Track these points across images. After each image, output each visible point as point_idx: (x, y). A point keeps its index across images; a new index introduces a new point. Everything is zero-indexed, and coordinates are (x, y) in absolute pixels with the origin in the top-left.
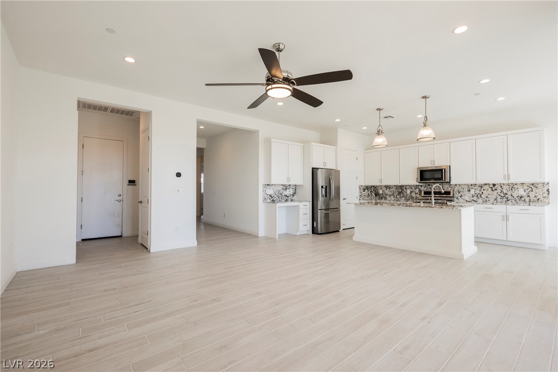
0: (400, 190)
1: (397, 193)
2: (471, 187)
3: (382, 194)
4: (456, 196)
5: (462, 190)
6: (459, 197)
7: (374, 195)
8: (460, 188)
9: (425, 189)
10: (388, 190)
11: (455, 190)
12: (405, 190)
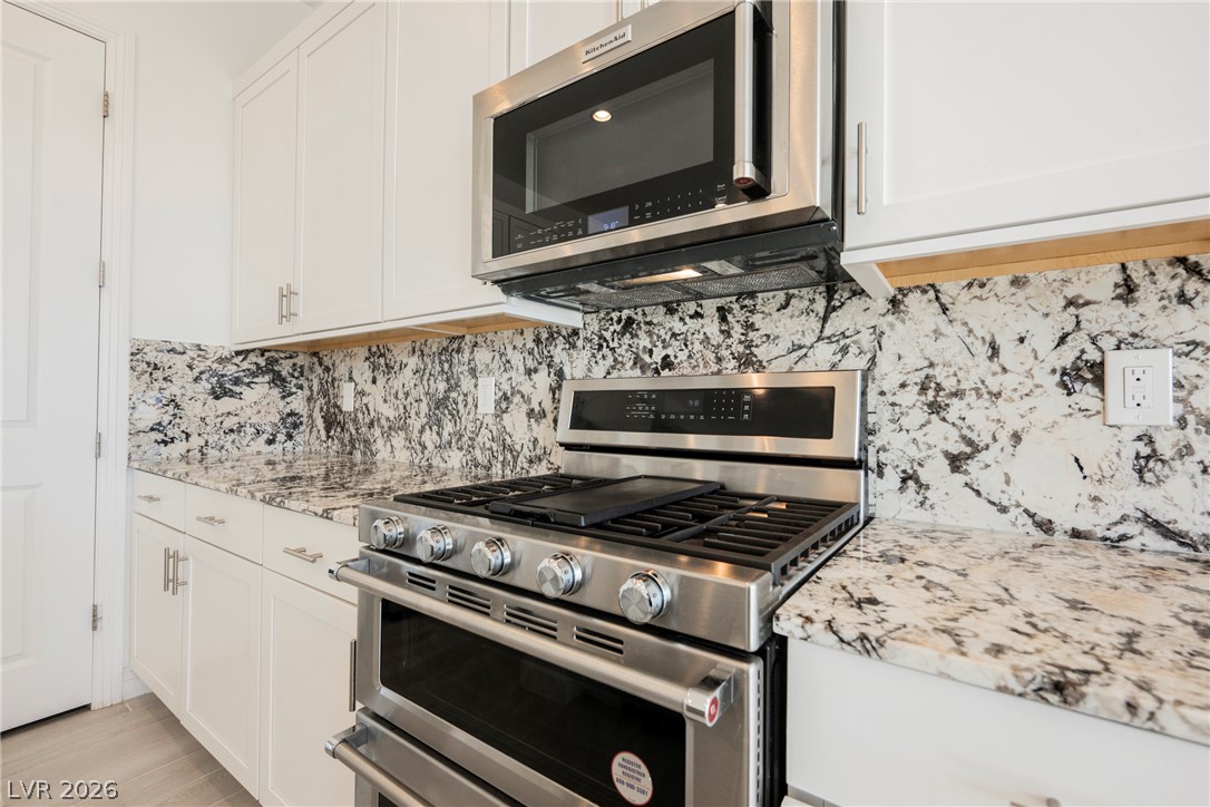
0: (442, 386)
1: (424, 408)
2: (1108, 315)
3: (355, 421)
4: (895, 446)
5: (980, 368)
6: (935, 470)
7: (320, 423)
8: (950, 349)
9: (599, 371)
10: (381, 380)
11: (889, 373)
12: (466, 383)
